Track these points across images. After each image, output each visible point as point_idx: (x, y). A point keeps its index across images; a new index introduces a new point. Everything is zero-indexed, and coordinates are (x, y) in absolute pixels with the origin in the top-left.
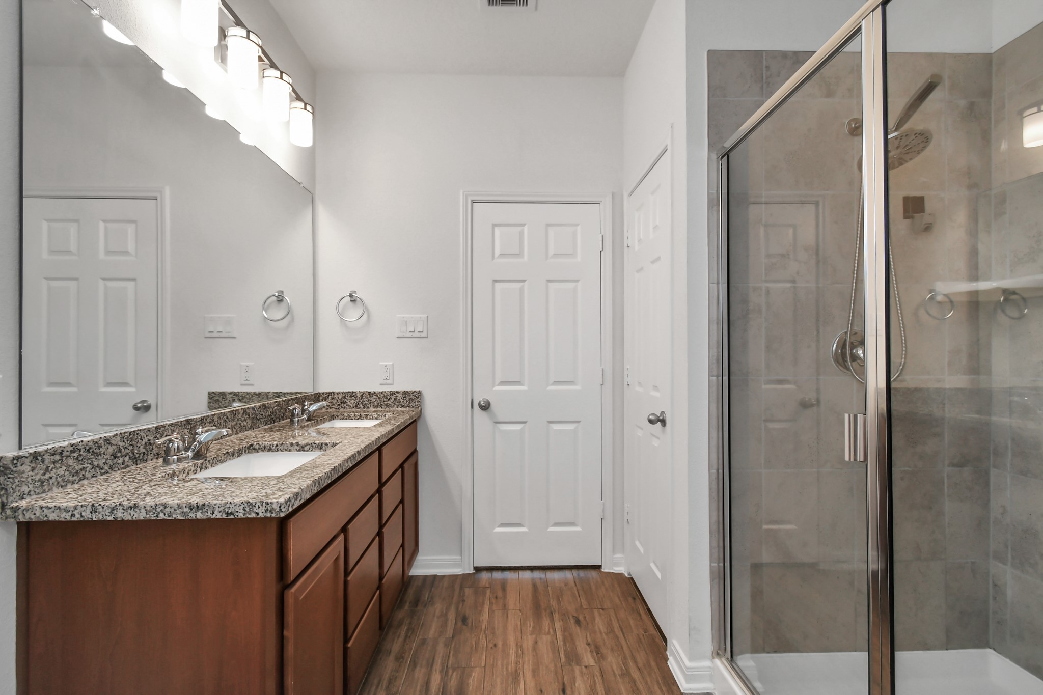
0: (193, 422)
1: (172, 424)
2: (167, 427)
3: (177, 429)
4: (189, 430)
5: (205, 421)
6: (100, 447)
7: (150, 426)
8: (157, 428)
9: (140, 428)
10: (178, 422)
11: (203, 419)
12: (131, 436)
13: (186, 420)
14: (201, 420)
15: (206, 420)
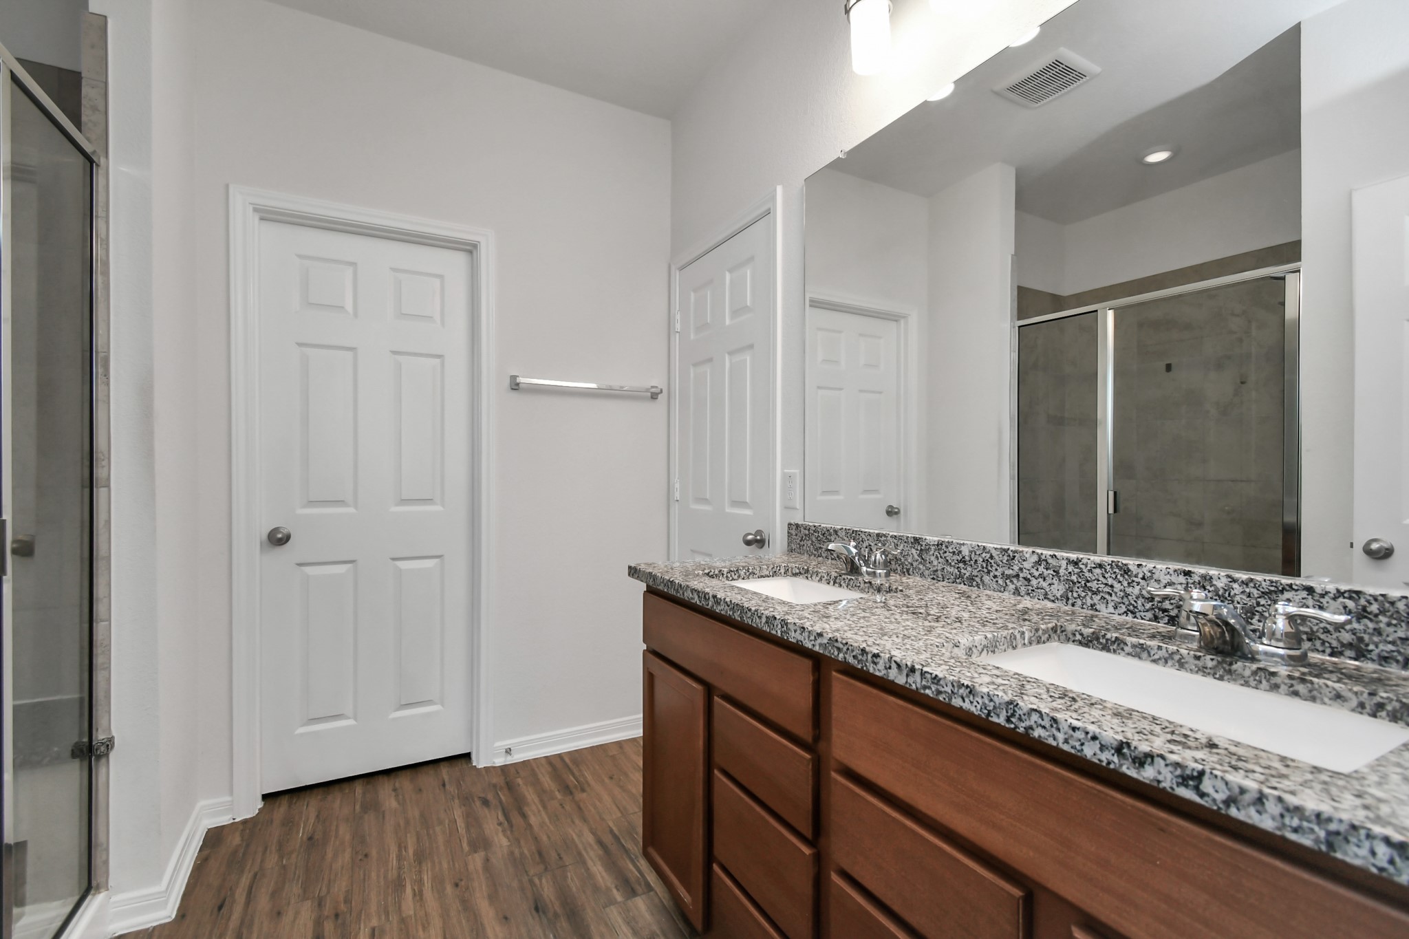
0: (924, 544)
1: (895, 536)
2: (889, 538)
3: (902, 545)
4: (918, 552)
5: (944, 547)
6: (830, 535)
7: (871, 531)
8: (878, 535)
9: (863, 530)
10: (903, 536)
11: (942, 544)
12: (854, 535)
13: (914, 537)
14: (938, 545)
15: (947, 547)
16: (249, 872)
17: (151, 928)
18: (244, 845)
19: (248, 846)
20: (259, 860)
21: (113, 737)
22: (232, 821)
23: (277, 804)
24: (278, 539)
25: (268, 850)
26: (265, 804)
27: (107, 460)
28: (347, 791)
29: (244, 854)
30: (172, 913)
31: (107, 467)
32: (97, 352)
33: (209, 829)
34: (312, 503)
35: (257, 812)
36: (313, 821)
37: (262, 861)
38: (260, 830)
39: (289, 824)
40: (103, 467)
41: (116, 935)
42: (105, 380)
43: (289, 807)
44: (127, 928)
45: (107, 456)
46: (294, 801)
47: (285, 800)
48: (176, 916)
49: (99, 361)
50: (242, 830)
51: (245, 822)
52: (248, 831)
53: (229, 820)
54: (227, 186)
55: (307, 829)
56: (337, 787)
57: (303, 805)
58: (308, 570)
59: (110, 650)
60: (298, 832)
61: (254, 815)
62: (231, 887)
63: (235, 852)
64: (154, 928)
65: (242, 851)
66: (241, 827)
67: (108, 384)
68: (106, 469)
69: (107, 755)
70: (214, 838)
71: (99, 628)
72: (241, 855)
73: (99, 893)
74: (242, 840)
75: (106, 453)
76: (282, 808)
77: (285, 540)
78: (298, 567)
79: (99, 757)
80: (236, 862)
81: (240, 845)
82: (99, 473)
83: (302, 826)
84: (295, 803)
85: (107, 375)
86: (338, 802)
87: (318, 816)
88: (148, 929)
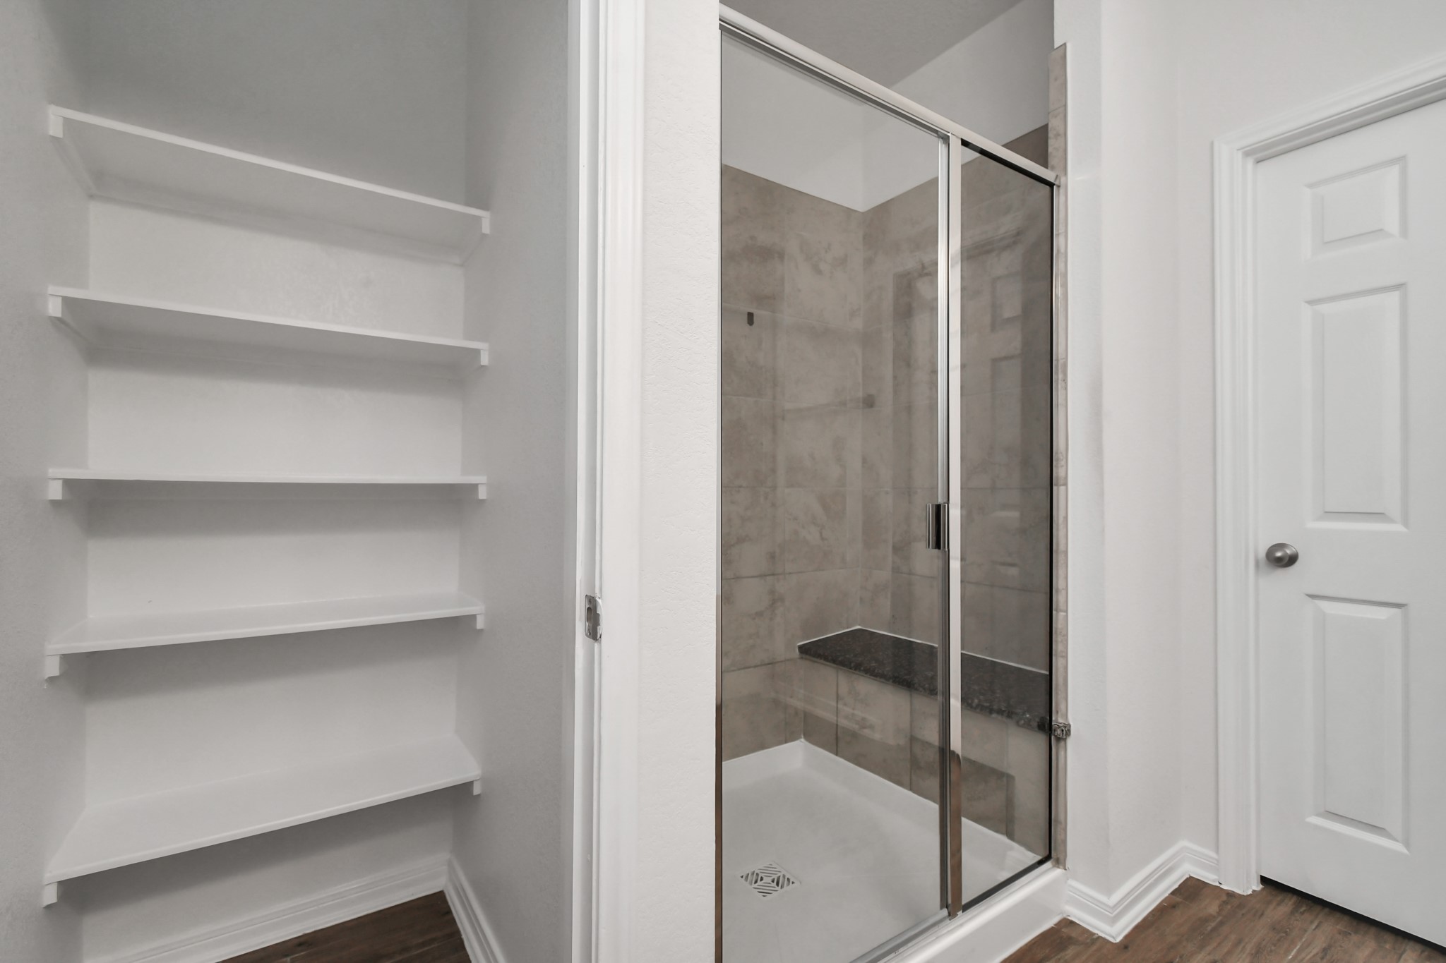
16: (1209, 954)
17: (1095, 937)
18: (1219, 919)
19: (1221, 923)
20: (1225, 950)
21: (1069, 725)
22: (1217, 884)
23: (1279, 898)
24: (1281, 559)
25: (1242, 945)
26: (1263, 889)
27: (1064, 460)
28: (1388, 946)
29: (1214, 930)
30: (1119, 934)
31: (1065, 467)
32: (1057, 360)
33: (1191, 878)
34: (1329, 514)
35: (1250, 892)
36: (1315, 951)
37: (1229, 953)
38: (1243, 914)
39: (1282, 933)
40: (1062, 466)
41: (1070, 918)
42: (1063, 384)
43: (1292, 913)
44: (1079, 920)
45: (1065, 456)
46: (1303, 909)
47: (1289, 903)
48: (1121, 941)
49: (1060, 367)
50: (1224, 902)
51: (1231, 895)
52: (1229, 907)
53: (1214, 881)
54: (1212, 144)
55: (1303, 955)
56: (1373, 930)
57: (1312, 922)
58: (1324, 605)
59: (1067, 640)
60: (1288, 951)
61: (1245, 894)
62: (1183, 955)
63: (1206, 920)
64: (1099, 937)
65: (1213, 924)
66: (1224, 898)
67: (1066, 389)
68: (1064, 468)
69: (1065, 740)
70: (1191, 890)
71: (1058, 617)
72: (1209, 928)
73: (1058, 867)
74: (1219, 913)
75: (1064, 453)
76: (1281, 909)
77: (1291, 560)
78: (1310, 599)
79: (1058, 739)
80: (1202, 932)
81: (1214, 917)
82: (1058, 472)
83: (1298, 947)
84: (1302, 913)
85: (1065, 380)
86: (1367, 952)
87: (1325, 950)
88: (1094, 934)
